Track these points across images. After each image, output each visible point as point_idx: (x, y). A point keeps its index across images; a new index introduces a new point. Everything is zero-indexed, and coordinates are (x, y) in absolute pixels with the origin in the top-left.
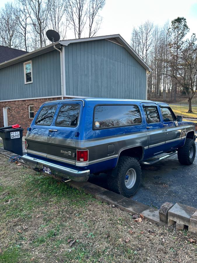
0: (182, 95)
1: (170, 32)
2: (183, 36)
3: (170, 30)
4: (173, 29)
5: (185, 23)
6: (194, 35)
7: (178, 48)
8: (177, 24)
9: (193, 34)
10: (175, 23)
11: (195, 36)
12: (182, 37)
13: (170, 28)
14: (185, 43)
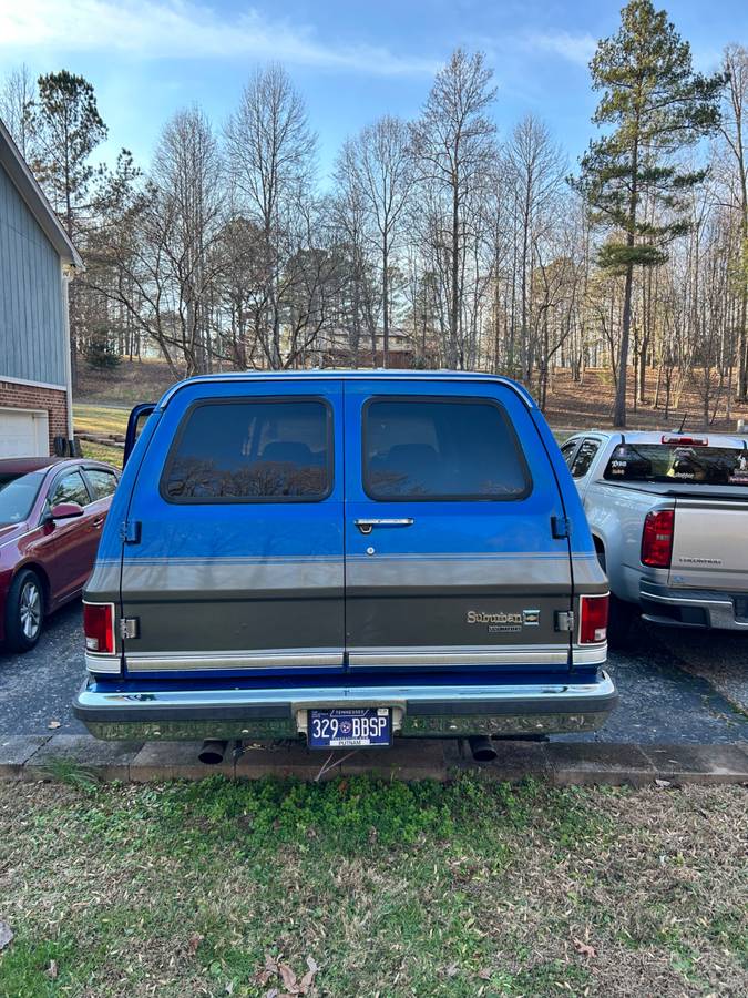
0: (93, 369)
1: (34, 119)
2: (86, 147)
3: (31, 109)
4: (43, 111)
5: (92, 101)
6: (125, 157)
7: (68, 190)
8: (59, 96)
9: (125, 152)
10: (52, 87)
11: (131, 160)
12: (83, 150)
13: (31, 103)
14: (96, 175)
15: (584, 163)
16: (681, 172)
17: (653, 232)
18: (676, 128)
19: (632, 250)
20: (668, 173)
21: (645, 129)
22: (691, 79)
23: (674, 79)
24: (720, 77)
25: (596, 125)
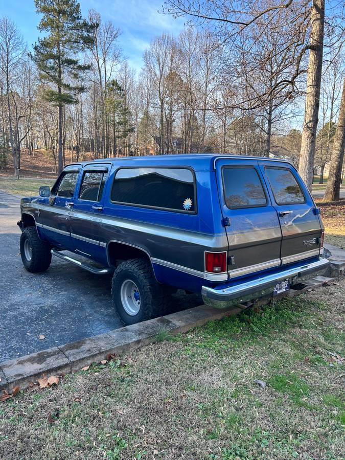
15: (36, 48)
16: (81, 63)
17: (70, 89)
18: (77, 42)
19: (61, 95)
20: (75, 62)
21: (63, 39)
22: (81, 21)
23: (74, 19)
24: (94, 24)
25: (39, 31)
